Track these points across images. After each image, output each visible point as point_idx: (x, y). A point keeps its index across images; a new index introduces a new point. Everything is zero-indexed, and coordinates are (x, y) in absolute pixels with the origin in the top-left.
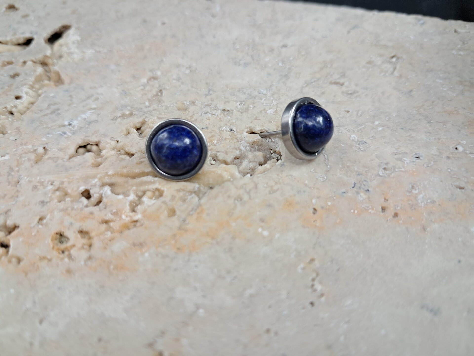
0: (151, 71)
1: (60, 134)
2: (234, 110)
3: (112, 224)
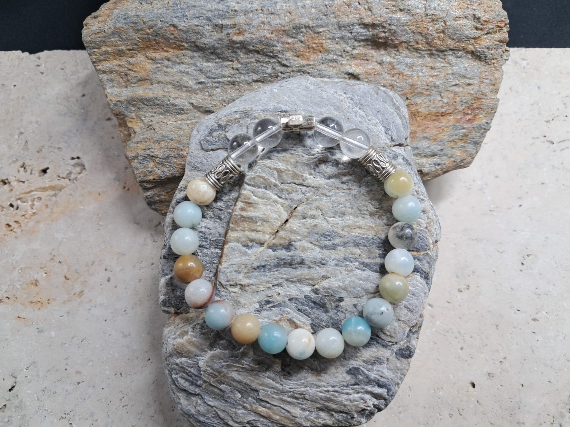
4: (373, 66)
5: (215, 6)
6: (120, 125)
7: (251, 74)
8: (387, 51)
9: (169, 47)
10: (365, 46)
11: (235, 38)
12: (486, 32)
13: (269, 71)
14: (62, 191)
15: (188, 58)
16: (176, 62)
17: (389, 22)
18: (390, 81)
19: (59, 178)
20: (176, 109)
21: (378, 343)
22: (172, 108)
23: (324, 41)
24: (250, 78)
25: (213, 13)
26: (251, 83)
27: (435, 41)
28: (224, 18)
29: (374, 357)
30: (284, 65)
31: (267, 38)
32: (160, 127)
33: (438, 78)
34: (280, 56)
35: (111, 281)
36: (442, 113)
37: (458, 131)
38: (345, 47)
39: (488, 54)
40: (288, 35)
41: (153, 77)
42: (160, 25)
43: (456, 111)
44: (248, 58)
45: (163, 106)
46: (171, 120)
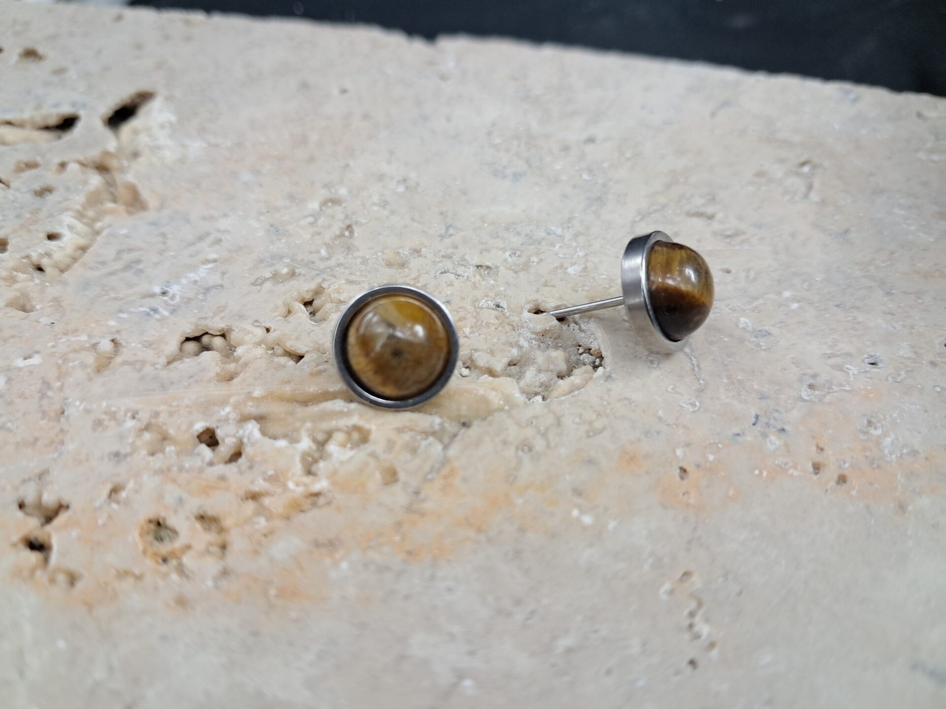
0: (327, 186)
1: (145, 311)
2: (499, 267)
3: (266, 501)
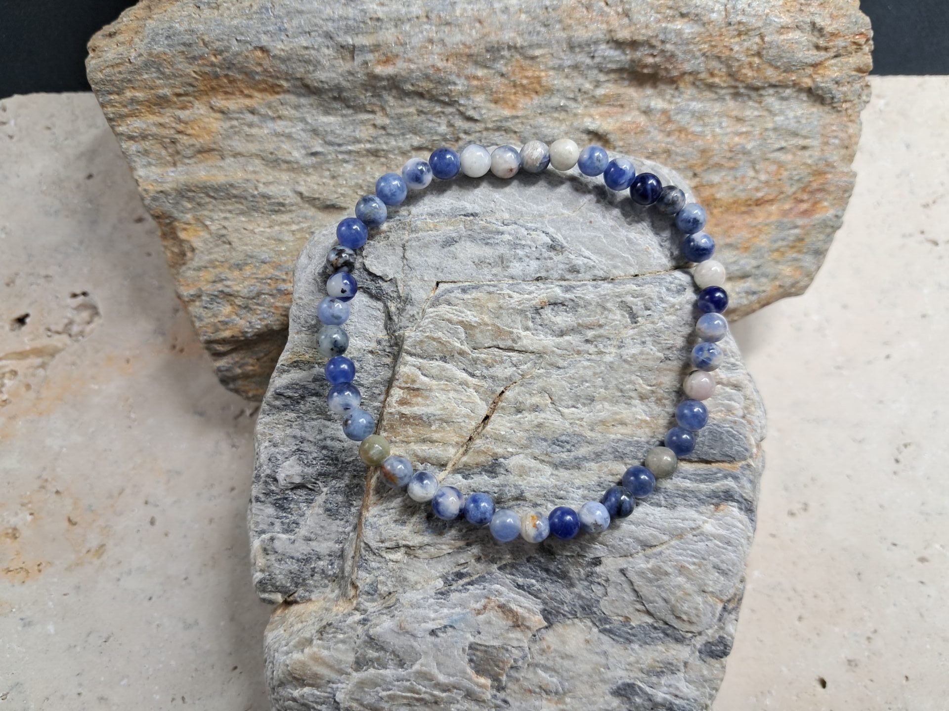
4: (632, 117)
5: (340, 11)
6: (164, 236)
7: (408, 136)
8: (658, 90)
9: (251, 87)
10: (616, 81)
11: (379, 70)
12: (833, 54)
13: (443, 129)
14: (57, 357)
15: (289, 108)
16: (269, 116)
17: (661, 37)
18: (663, 145)
19: (49, 333)
20: (270, 204)
21: (667, 635)
22: (263, 203)
23: (543, 74)
24: (407, 143)
25: (336, 25)
26: (409, 152)
27: (744, 71)
28: (357, 34)
29: (661, 662)
30: (470, 119)
31: (438, 70)
32: (240, 239)
33: (749, 138)
34: (462, 102)
35: (157, 523)
36: (758, 200)
37: (786, 232)
38: (582, 84)
39: (837, 93)
40: (476, 63)
41: (225, 144)
42: (235, 47)
43: (782, 196)
44: (402, 107)
45: (246, 199)
46: (262, 224)
